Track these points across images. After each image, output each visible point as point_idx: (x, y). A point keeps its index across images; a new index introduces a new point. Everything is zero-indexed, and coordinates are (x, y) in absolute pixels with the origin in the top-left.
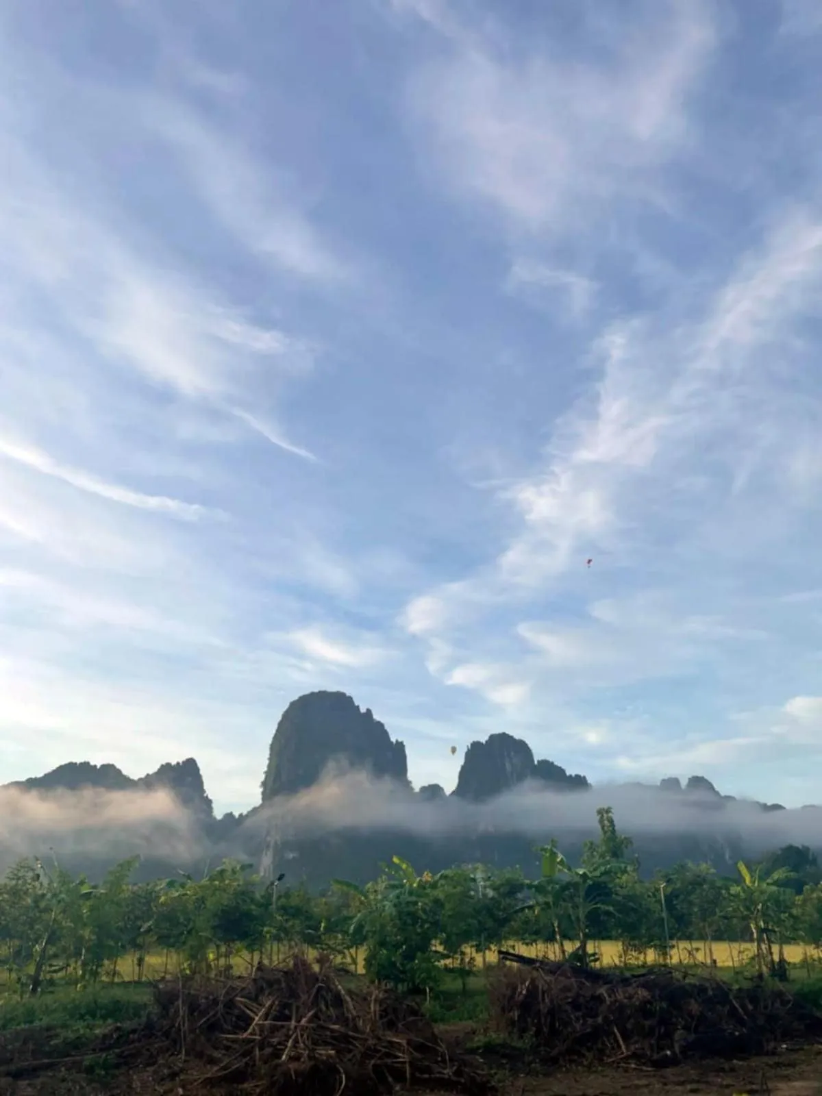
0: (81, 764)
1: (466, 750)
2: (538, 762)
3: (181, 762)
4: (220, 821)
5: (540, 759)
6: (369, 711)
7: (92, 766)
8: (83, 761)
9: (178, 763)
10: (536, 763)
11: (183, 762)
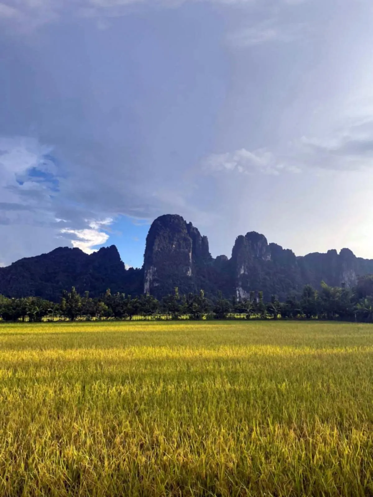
0: (64, 248)
1: (235, 239)
2: (270, 244)
3: (109, 246)
4: (128, 271)
5: (271, 243)
6: (190, 223)
7: (69, 249)
8: (65, 246)
9: (108, 247)
10: (268, 244)
11: (110, 247)
